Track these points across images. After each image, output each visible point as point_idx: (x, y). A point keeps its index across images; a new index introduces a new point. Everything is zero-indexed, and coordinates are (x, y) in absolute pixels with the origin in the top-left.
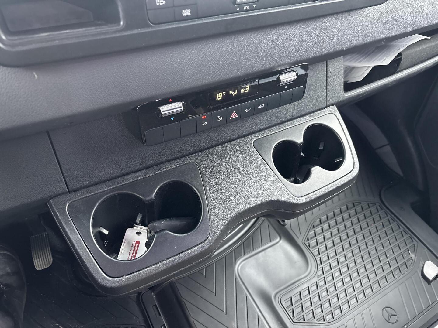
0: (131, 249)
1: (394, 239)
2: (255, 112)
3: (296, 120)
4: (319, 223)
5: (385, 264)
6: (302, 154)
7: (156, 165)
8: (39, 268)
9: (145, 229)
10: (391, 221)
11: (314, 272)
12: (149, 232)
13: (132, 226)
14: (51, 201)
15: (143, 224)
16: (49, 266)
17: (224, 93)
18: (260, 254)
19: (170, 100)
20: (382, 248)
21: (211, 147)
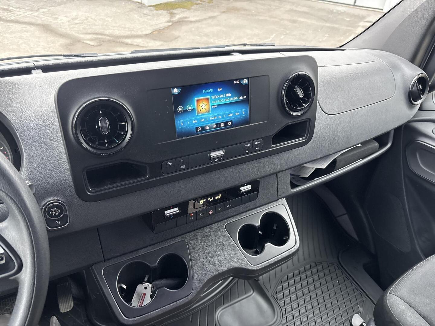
0: (140, 299)
1: (347, 294)
2: (225, 209)
3: (255, 210)
4: (287, 279)
5: (338, 315)
6: (260, 232)
7: (159, 242)
8: (63, 311)
9: (150, 285)
10: (346, 279)
11: (280, 320)
12: (153, 288)
13: (142, 283)
14: (93, 266)
15: (149, 281)
16: (70, 309)
17: (205, 200)
18: (236, 304)
19: (172, 207)
20: (337, 302)
21: (196, 229)
